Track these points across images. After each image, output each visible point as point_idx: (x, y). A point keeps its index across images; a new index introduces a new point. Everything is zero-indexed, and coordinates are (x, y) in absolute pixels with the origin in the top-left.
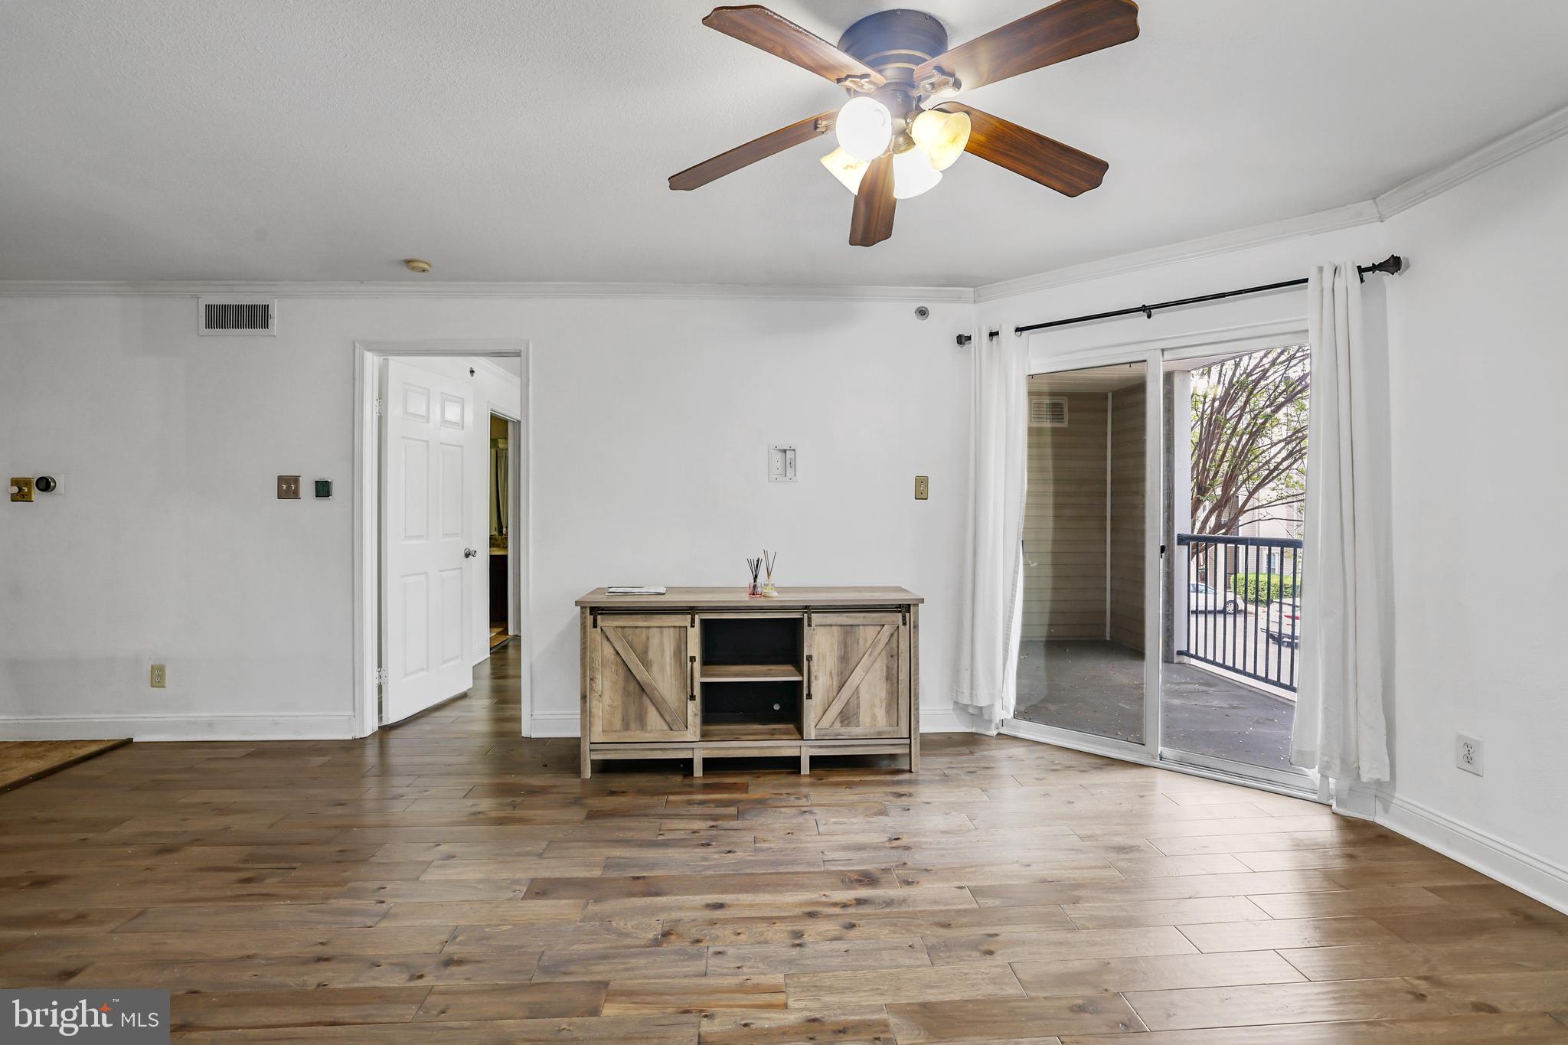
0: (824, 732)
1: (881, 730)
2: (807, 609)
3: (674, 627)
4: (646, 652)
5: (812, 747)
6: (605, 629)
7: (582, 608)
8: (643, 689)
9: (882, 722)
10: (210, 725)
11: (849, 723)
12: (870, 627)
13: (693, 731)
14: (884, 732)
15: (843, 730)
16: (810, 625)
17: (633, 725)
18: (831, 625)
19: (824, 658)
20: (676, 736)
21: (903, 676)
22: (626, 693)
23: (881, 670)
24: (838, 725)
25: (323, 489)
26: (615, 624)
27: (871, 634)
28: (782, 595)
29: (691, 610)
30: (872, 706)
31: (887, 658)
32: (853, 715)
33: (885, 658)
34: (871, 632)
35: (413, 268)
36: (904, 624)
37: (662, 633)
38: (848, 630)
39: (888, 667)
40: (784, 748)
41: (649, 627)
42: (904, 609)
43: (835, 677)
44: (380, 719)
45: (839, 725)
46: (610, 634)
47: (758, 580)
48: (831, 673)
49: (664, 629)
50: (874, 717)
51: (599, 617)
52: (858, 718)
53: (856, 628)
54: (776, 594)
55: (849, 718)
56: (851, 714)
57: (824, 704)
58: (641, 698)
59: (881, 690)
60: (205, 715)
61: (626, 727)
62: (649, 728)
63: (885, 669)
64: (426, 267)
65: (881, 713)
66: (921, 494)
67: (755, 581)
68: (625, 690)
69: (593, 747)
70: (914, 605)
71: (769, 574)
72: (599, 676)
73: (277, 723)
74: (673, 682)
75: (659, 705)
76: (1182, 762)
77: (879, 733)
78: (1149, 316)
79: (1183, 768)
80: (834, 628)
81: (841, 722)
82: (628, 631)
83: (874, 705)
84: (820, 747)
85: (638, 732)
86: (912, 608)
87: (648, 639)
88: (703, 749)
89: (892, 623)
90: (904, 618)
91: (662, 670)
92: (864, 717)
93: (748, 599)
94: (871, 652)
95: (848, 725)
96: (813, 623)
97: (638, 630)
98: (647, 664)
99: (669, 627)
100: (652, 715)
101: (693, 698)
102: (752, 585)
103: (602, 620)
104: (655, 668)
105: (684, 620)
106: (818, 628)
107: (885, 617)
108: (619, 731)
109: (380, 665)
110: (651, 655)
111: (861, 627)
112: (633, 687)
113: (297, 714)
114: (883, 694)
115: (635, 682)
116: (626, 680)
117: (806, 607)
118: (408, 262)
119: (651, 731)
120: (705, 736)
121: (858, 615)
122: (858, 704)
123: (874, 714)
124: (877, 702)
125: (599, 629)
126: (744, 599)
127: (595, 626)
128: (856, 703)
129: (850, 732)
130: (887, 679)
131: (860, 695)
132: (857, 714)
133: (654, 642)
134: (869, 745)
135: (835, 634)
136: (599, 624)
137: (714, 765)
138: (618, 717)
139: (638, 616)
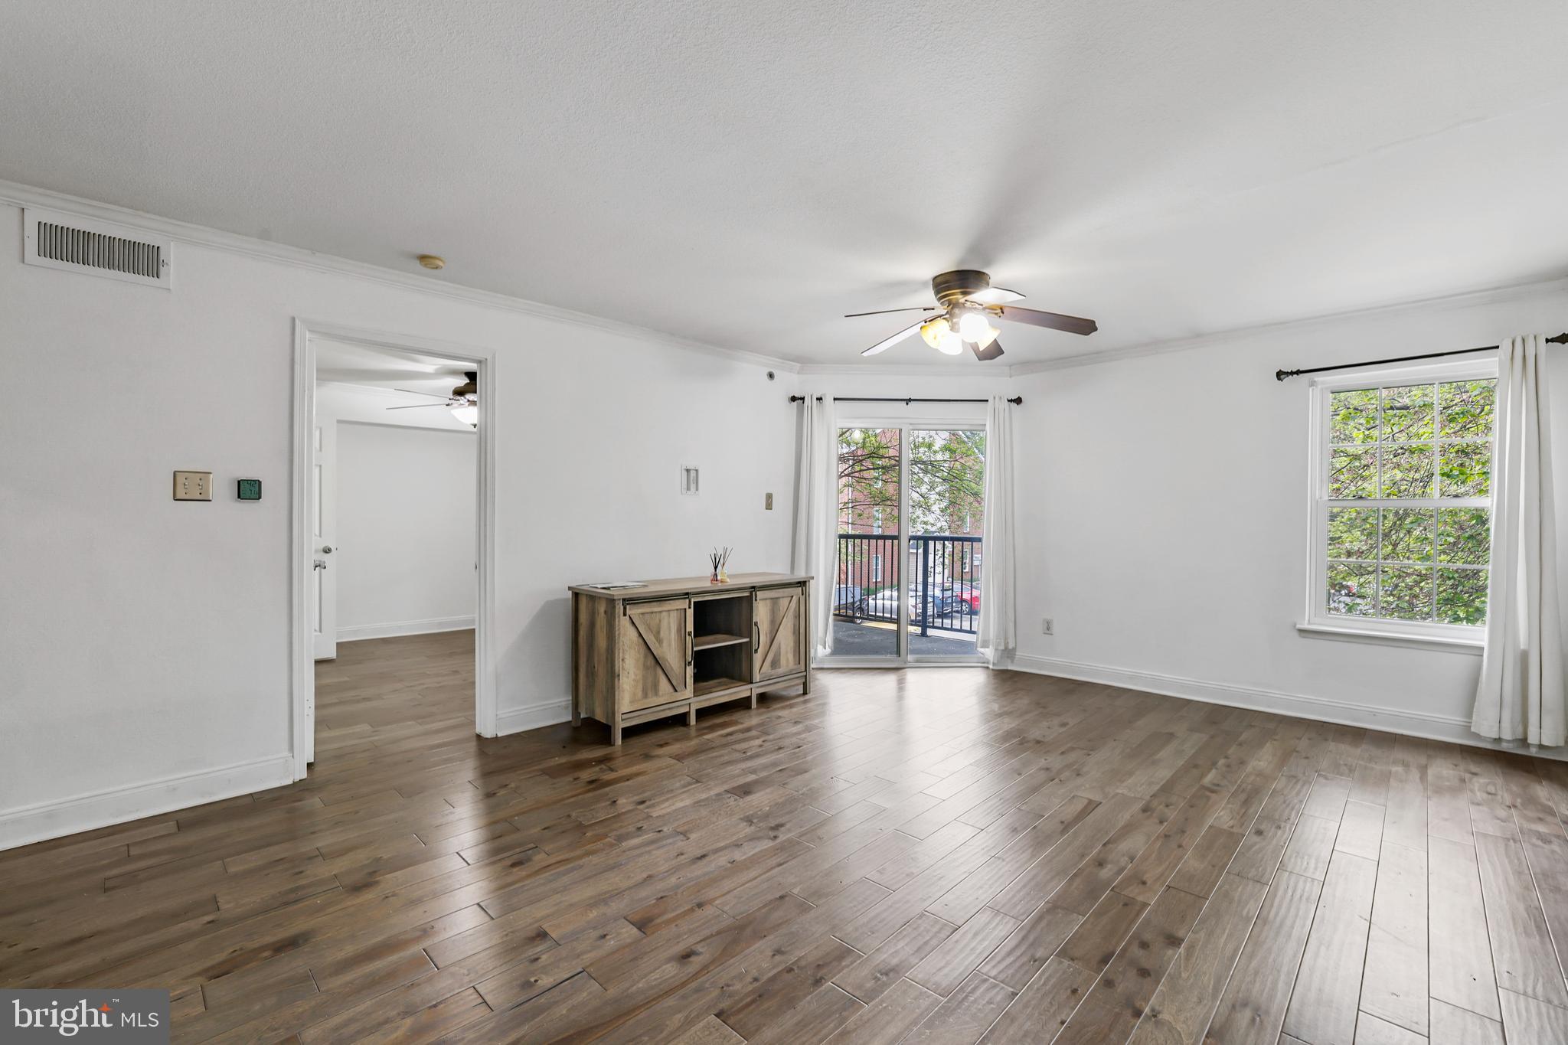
0: (763, 676)
1: (792, 668)
2: (754, 589)
3: (677, 610)
4: (659, 631)
5: (758, 687)
6: (632, 616)
8: (657, 662)
9: (792, 663)
11: (776, 667)
12: (786, 598)
13: (690, 689)
14: (793, 670)
15: (773, 672)
16: (756, 600)
17: (650, 694)
18: (766, 599)
19: (763, 623)
20: (679, 696)
21: (802, 630)
22: (646, 668)
23: (791, 628)
25: (248, 490)
26: (639, 611)
27: (787, 602)
29: (687, 595)
30: (787, 652)
31: (794, 621)
32: (778, 661)
33: (794, 618)
35: (426, 264)
36: (803, 594)
37: (669, 616)
38: (774, 601)
39: (794, 625)
40: (740, 692)
41: (660, 612)
42: (803, 584)
43: (769, 636)
45: (771, 670)
46: (635, 620)
47: (718, 571)
48: (767, 634)
49: (672, 612)
51: (628, 606)
52: (780, 662)
53: (779, 599)
54: (731, 580)
55: (775, 664)
56: (776, 660)
57: (764, 656)
58: (655, 670)
59: (792, 641)
61: (645, 695)
62: (661, 693)
63: (793, 627)
64: (441, 264)
65: (791, 657)
66: (769, 506)
67: (716, 571)
68: (645, 664)
69: (624, 716)
70: (808, 581)
71: (724, 565)
72: (627, 656)
73: (174, 789)
74: (677, 653)
75: (668, 673)
76: (917, 661)
77: (791, 671)
78: (907, 404)
79: (920, 665)
80: (768, 600)
81: (772, 667)
82: (647, 617)
84: (762, 687)
85: (655, 698)
86: (807, 583)
87: (660, 621)
88: (694, 703)
89: (797, 594)
90: (803, 590)
91: (669, 644)
92: (783, 661)
93: (713, 585)
94: (787, 617)
95: (775, 669)
96: (758, 599)
97: (653, 615)
98: (660, 641)
99: (675, 610)
100: (663, 682)
101: (689, 664)
102: (715, 575)
103: (630, 609)
104: (665, 644)
105: (683, 604)
106: (760, 602)
107: (793, 590)
108: (640, 700)
110: (662, 634)
111: (781, 599)
112: (650, 661)
113: (206, 771)
114: (793, 644)
115: (652, 657)
116: (646, 657)
117: (753, 587)
118: (422, 257)
119: (663, 695)
120: (697, 692)
121: (779, 590)
122: (780, 653)
123: (788, 659)
124: (789, 650)
125: (627, 617)
126: (707, 585)
127: (625, 615)
129: (775, 675)
130: (794, 634)
131: (781, 646)
133: (664, 624)
134: (785, 681)
135: (769, 605)
136: (628, 612)
137: (702, 713)
138: (640, 687)
139: (655, 603)
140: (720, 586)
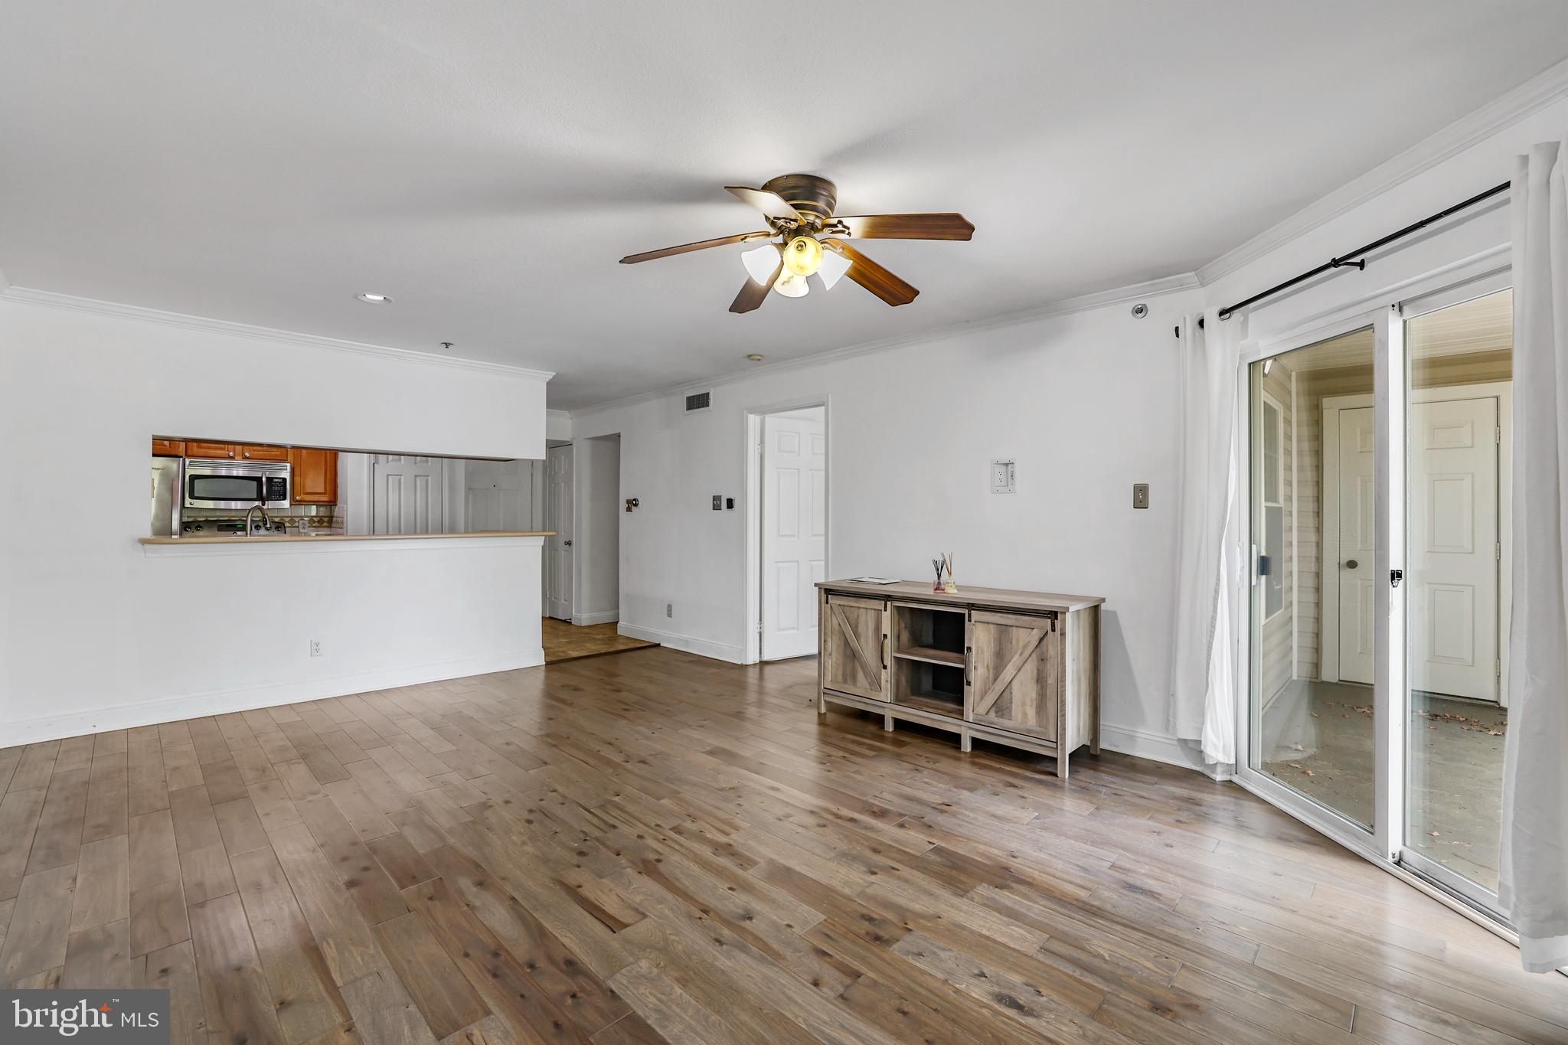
0: (980, 717)
1: (1031, 728)
2: (971, 606)
3: (874, 609)
4: (857, 627)
5: (970, 728)
6: (833, 605)
7: (819, 588)
8: (855, 655)
9: (1032, 721)
10: (686, 642)
11: (1003, 715)
12: (1022, 629)
13: (886, 694)
14: (1034, 731)
15: (996, 720)
16: (970, 621)
17: (848, 681)
18: (988, 623)
19: (982, 652)
20: (875, 695)
22: (845, 656)
23: (1032, 672)
24: (992, 714)
25: (731, 503)
26: (839, 602)
27: (1025, 636)
28: (960, 593)
29: (887, 598)
30: (1024, 704)
31: (1038, 661)
32: (1006, 709)
33: (1035, 659)
34: (1023, 633)
35: (752, 360)
36: (1053, 630)
37: (867, 612)
38: (1003, 629)
39: (1038, 670)
40: (949, 725)
41: (859, 608)
42: (1053, 615)
43: (991, 670)
44: (760, 657)
45: (994, 714)
46: (835, 609)
47: (942, 579)
48: (988, 666)
49: (869, 610)
50: (1025, 715)
51: (829, 596)
52: (1011, 712)
53: (1010, 628)
54: (956, 591)
55: (1002, 710)
56: (1005, 707)
57: (982, 692)
58: (853, 661)
59: (1032, 692)
60: (685, 636)
61: (845, 681)
62: (858, 685)
63: (1035, 671)
64: (760, 358)
65: (1031, 712)
66: (1140, 502)
67: (939, 578)
68: (845, 652)
69: (827, 691)
70: (1062, 613)
71: (950, 574)
72: (829, 639)
73: (711, 647)
74: (874, 653)
75: (864, 667)
77: (1029, 731)
80: (991, 626)
81: (996, 712)
82: (847, 609)
83: (1026, 704)
84: (978, 730)
85: (851, 686)
86: (1059, 615)
87: (858, 616)
88: (892, 710)
89: (1041, 628)
90: (1053, 625)
91: (867, 642)
92: (1017, 712)
93: (932, 593)
94: (1022, 653)
95: (1002, 716)
96: (973, 619)
97: (852, 609)
98: (857, 635)
99: (872, 609)
100: (860, 675)
101: (885, 667)
102: (936, 582)
103: (832, 599)
104: (862, 640)
105: (880, 605)
106: (977, 624)
107: (1035, 621)
108: (841, 683)
109: (761, 620)
110: (860, 629)
111: (1014, 628)
112: (849, 653)
113: (719, 643)
114: (1034, 695)
115: (851, 650)
116: (845, 646)
117: (969, 605)
118: (749, 356)
119: (861, 688)
120: (896, 699)
121: (1010, 616)
122: (1011, 698)
123: (1025, 712)
124: (1028, 702)
125: (829, 605)
126: (929, 593)
127: (827, 603)
128: (1009, 698)
129: (1002, 723)
130: (1037, 681)
131: (1012, 691)
132: (1010, 709)
133: (862, 619)
134: (1018, 740)
135: (992, 631)
136: (830, 601)
137: (900, 725)
138: (840, 672)
139: (852, 598)
140: (940, 597)
